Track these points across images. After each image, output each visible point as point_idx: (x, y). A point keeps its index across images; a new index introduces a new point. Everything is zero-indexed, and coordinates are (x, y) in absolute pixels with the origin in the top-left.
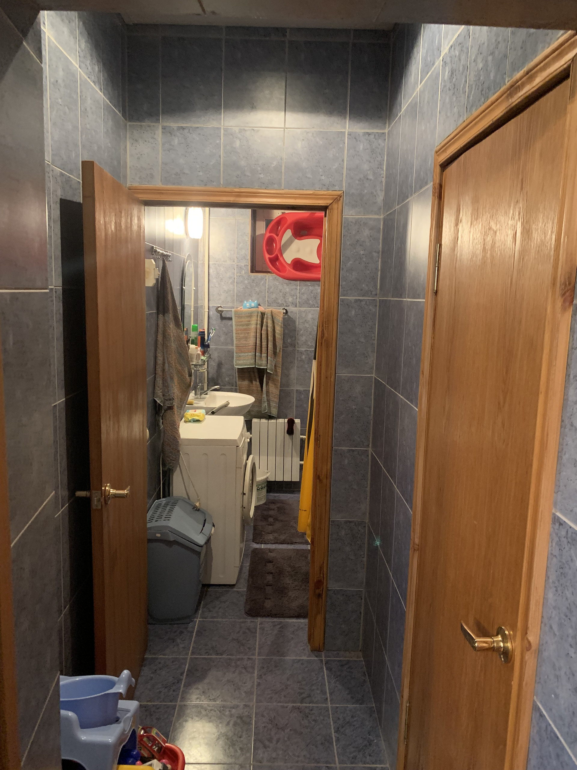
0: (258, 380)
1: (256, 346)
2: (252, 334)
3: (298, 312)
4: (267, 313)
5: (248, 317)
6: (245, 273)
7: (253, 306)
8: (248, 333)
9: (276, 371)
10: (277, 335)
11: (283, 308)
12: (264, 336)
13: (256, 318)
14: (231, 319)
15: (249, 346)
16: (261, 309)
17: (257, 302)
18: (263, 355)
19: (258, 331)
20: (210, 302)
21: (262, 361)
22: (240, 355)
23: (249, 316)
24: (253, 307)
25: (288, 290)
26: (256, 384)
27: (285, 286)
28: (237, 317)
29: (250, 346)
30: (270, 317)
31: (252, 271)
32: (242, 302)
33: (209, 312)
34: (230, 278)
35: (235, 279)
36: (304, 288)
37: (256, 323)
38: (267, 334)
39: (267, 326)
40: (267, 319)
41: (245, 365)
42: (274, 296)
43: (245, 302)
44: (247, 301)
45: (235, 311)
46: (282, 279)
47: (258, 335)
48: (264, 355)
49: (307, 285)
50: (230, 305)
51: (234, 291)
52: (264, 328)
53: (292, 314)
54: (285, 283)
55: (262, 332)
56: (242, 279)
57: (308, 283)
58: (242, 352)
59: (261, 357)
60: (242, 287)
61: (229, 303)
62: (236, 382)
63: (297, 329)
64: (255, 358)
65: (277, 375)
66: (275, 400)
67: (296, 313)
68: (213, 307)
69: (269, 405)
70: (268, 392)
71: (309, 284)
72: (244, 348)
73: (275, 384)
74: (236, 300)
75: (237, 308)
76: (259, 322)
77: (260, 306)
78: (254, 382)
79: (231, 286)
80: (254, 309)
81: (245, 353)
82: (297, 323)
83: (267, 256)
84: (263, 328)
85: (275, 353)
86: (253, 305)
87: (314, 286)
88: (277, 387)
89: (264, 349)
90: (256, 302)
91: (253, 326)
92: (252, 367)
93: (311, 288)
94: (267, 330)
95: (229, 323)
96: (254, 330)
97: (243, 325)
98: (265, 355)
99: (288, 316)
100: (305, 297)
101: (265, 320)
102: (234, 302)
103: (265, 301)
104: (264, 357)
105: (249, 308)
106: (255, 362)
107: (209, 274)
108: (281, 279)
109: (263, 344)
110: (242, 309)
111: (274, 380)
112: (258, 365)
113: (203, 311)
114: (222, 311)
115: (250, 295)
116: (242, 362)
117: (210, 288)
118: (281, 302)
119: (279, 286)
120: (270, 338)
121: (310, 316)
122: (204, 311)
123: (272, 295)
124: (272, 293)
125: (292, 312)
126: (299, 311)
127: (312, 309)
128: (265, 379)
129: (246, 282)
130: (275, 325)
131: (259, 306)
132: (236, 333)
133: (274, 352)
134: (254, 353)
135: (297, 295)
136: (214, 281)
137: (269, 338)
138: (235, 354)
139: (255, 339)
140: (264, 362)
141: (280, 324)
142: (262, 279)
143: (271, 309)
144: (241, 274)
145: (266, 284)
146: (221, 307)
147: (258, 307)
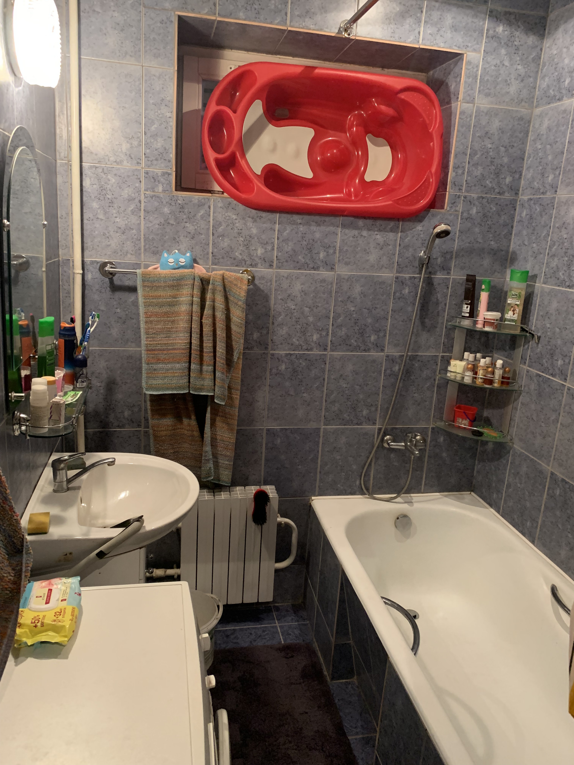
0: (193, 417)
1: (190, 348)
2: (183, 325)
3: (274, 279)
4: (214, 280)
5: (172, 287)
6: (164, 191)
7: (183, 264)
8: (173, 321)
9: (230, 398)
10: (234, 328)
11: (244, 269)
12: (207, 329)
13: (189, 291)
14: (133, 289)
15: (175, 349)
16: (200, 270)
17: (191, 255)
18: (205, 368)
19: (196, 318)
20: (86, 253)
21: (203, 379)
22: (155, 367)
23: (175, 286)
24: (182, 267)
25: (254, 231)
26: (189, 425)
27: (250, 224)
28: (148, 287)
29: (179, 349)
30: (220, 288)
31: (180, 187)
32: (157, 253)
33: (83, 275)
34: (131, 200)
35: (143, 202)
36: (289, 229)
37: (191, 302)
38: (214, 324)
39: (214, 308)
40: (213, 293)
41: (168, 389)
42: (225, 243)
43: (166, 255)
44: (169, 252)
45: (144, 275)
46: (244, 207)
47: (195, 326)
48: (207, 368)
49: (294, 223)
50: (130, 259)
51: (139, 230)
52: (207, 312)
53: (263, 282)
54: (249, 217)
55: (203, 321)
56: (156, 204)
57: (297, 218)
58: (159, 361)
59: (201, 371)
60: (158, 222)
61: (129, 256)
62: (146, 420)
63: (272, 313)
64: (189, 375)
65: (232, 406)
66: (228, 453)
67: (271, 281)
68: (92, 262)
69: (216, 465)
70: (214, 439)
71: (299, 221)
72: (165, 352)
73: (228, 424)
74: (145, 250)
75: (147, 266)
76: (196, 299)
77: (197, 263)
78: (185, 421)
79: (134, 220)
80: (186, 270)
81: (166, 364)
82: (272, 302)
83: (212, 155)
84: (205, 312)
85: (229, 362)
86: (183, 260)
87: (308, 224)
88: (232, 430)
89: (207, 357)
90: (188, 255)
91: (184, 308)
92: (182, 392)
93: (302, 228)
94: (214, 317)
95: (130, 297)
96: (185, 317)
97: (161, 305)
98: (211, 368)
99: (255, 285)
100: (288, 247)
101: (209, 296)
102: (140, 254)
103: (208, 254)
104: (207, 371)
105: (175, 269)
106: (189, 382)
107: (82, 190)
108: (241, 207)
109: (204, 345)
110: (159, 269)
111: (226, 417)
112: (195, 390)
113: (71, 272)
114: (112, 274)
115: (175, 240)
116: (160, 382)
117: (85, 221)
118: (240, 257)
119: (237, 221)
120: (221, 333)
121: (298, 287)
122: (74, 273)
123: (223, 240)
124: (223, 236)
125: (262, 278)
126: (276, 277)
127: (302, 273)
128: (208, 415)
129: (166, 210)
130: (230, 305)
131: (195, 265)
132: (146, 322)
133: (227, 361)
134: (187, 365)
135: (273, 243)
136: (95, 205)
137: (218, 332)
138: (144, 366)
139: (189, 334)
140: (208, 382)
141: (240, 303)
142: (201, 205)
143: (221, 272)
144: (153, 191)
145: (209, 215)
146: (111, 263)
147: (192, 267)
